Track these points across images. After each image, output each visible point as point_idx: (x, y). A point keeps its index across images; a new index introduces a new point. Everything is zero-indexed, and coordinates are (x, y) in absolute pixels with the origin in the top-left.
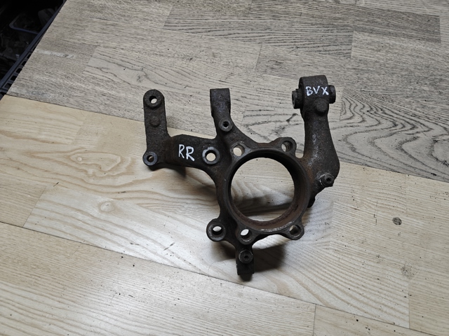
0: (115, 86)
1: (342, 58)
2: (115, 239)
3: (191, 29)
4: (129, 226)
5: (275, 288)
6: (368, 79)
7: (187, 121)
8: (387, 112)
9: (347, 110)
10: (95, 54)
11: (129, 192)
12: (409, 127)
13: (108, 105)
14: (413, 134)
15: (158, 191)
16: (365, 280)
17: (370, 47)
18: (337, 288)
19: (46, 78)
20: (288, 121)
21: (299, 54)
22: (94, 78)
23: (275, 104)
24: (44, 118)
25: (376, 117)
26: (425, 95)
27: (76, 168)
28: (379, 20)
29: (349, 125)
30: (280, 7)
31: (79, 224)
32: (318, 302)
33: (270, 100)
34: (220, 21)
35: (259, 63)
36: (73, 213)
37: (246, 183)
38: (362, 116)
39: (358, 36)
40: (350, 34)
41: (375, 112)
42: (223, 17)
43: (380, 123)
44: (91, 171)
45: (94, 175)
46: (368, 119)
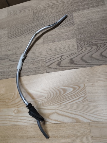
0: (2, 68)
1: (72, 26)
2: (23, 121)
3: (17, 36)
4: (25, 116)
5: (75, 121)
6: (83, 31)
7: (28, 72)
8: (93, 42)
9: (80, 47)
11: (20, 104)
12: (102, 45)
13: (3, 75)
14: (105, 48)
16: (102, 109)
17: (80, 17)
18: (94, 114)
20: (61, 59)
21: (56, 30)
25: (90, 46)
26: (105, 30)
27: (2, 102)
28: (80, 4)
29: (81, 53)
30: (43, 13)
31: (11, 120)
32: (89, 121)
33: (52, 53)
34: (25, 28)
35: (44, 40)
36: (7, 117)
37: (55, 88)
38: (85, 48)
39: (75, 14)
40: (72, 14)
41: (89, 44)
42: (26, 26)
43: (92, 48)
44: (7, 101)
45: (8, 102)
46: (87, 48)
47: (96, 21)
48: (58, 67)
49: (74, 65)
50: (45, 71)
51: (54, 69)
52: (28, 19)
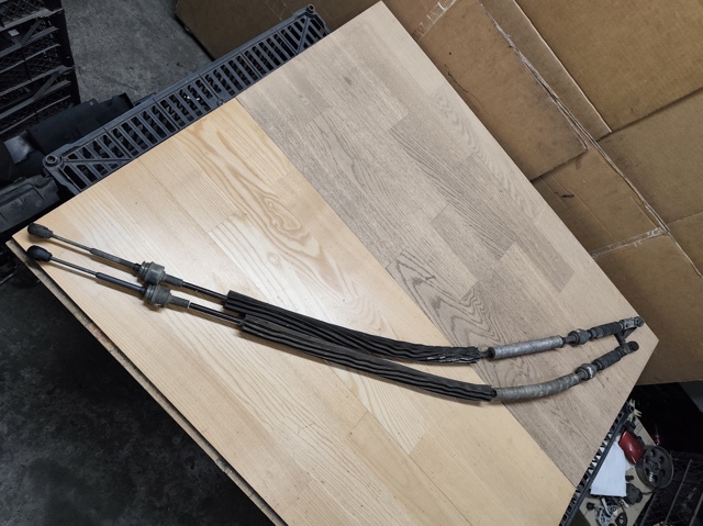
0: (325, 158)
1: (493, 257)
3: (408, 148)
6: (498, 285)
7: (361, 227)
8: (491, 318)
9: (469, 299)
10: (324, 113)
11: (294, 257)
13: (312, 172)
15: (314, 271)
17: (516, 261)
19: (275, 107)
20: (427, 279)
21: (468, 231)
22: (312, 136)
23: (427, 259)
24: (258, 146)
25: (482, 317)
27: (265, 211)
29: (462, 309)
30: (482, 180)
31: (249, 258)
32: (370, 410)
33: (425, 253)
34: (433, 157)
35: (437, 217)
36: (247, 246)
38: (474, 310)
39: (515, 248)
40: (512, 241)
41: (484, 313)
42: (438, 156)
43: (482, 323)
44: (274, 221)
45: (275, 227)
46: (476, 314)
47: (526, 297)
48: (410, 284)
49: (433, 312)
50: (387, 263)
51: (401, 279)
52: (453, 152)
